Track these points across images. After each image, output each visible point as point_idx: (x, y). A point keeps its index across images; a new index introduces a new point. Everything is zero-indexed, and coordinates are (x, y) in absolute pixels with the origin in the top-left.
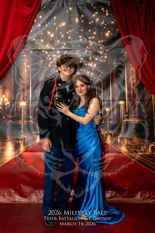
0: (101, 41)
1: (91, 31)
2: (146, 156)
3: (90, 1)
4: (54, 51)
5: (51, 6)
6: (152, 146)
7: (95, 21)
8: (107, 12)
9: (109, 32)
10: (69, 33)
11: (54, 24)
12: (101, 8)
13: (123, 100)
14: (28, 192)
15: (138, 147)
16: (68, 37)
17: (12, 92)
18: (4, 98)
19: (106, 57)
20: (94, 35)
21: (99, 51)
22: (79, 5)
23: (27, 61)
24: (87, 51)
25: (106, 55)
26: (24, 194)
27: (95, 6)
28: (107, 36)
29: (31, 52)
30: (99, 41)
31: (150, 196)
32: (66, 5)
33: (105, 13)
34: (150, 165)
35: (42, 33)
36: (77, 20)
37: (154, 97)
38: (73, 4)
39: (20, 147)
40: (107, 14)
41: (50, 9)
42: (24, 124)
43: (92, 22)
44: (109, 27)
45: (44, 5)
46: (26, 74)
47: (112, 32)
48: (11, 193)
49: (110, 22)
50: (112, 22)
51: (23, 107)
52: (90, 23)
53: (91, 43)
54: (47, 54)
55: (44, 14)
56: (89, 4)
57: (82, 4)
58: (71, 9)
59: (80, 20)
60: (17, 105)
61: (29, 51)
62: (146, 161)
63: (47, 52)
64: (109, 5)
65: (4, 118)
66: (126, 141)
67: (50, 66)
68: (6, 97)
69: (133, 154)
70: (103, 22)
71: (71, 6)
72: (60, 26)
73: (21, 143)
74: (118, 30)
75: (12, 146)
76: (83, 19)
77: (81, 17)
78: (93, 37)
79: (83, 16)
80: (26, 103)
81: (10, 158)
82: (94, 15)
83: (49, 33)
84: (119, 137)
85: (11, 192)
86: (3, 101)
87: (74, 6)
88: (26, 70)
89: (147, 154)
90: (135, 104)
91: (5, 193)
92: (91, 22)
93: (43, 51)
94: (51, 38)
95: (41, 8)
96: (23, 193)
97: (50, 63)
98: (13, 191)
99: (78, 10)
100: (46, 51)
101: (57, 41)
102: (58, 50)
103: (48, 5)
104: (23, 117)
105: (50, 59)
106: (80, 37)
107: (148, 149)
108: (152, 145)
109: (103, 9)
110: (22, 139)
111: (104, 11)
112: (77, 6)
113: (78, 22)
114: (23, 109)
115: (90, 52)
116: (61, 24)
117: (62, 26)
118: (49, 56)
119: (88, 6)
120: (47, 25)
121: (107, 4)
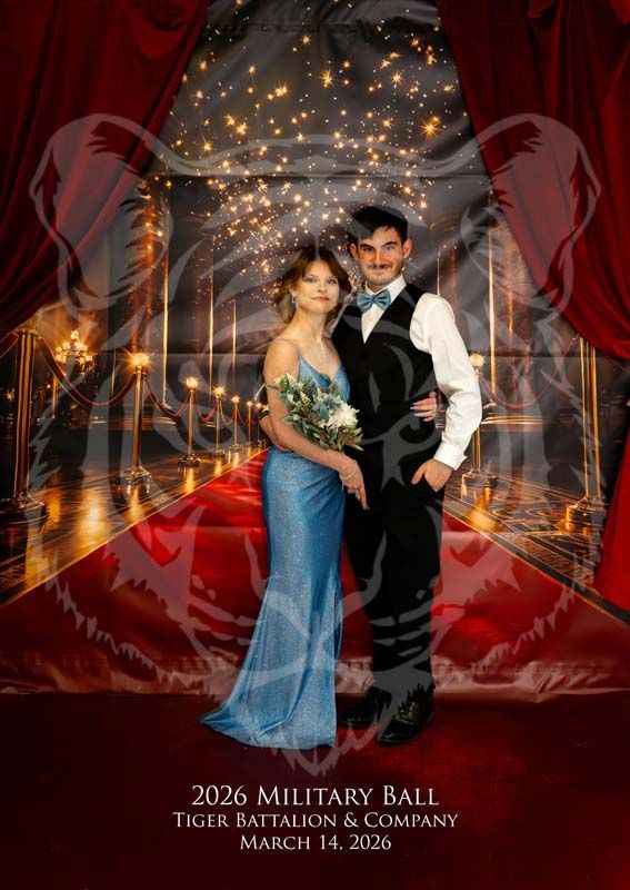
0: (408, 151)
1: (375, 115)
2: (555, 541)
3: (375, 17)
4: (247, 181)
5: (240, 27)
6: (575, 510)
7: (388, 82)
8: (430, 53)
9: (436, 119)
10: (301, 121)
11: (251, 90)
12: (411, 39)
13: (482, 354)
15: (527, 512)
16: (297, 136)
17: (103, 320)
18: (75, 340)
19: (423, 205)
20: (385, 131)
21: (401, 186)
22: (334, 28)
23: (153, 215)
24: (359, 182)
25: (424, 199)
27: (389, 32)
28: (429, 133)
29: (169, 184)
30: (403, 152)
31: (564, 680)
32: (291, 26)
33: (422, 57)
35: (207, 122)
36: (328, 79)
37: (585, 344)
38: (314, 25)
39: (128, 509)
40: (431, 59)
41: (239, 38)
42: (143, 429)
43: (380, 86)
44: (438, 106)
45: (217, 27)
46: (150, 258)
47: (446, 119)
48: (97, 665)
49: (440, 88)
50: (447, 89)
51: (139, 372)
52: (371, 89)
53: (376, 157)
54: (224, 192)
55: (214, 57)
56: (368, 24)
57: (345, 23)
58: (306, 40)
59: (337, 78)
60: (121, 366)
61: (163, 179)
62: (553, 559)
63: (222, 186)
64: (436, 29)
65: (74, 407)
66: (488, 490)
67: (232, 233)
68: (80, 336)
69: (513, 534)
70: (415, 85)
71: (309, 31)
72: (270, 97)
73: (132, 494)
74: (465, 114)
75: (101, 504)
76: (348, 73)
77: (341, 67)
78: (382, 138)
79: (347, 65)
80: (151, 359)
81: (93, 543)
82: (385, 64)
83: (231, 122)
84: (465, 478)
86: (73, 348)
87: (318, 31)
88: (150, 248)
89: (559, 537)
90: (520, 366)
91: (77, 664)
92: (375, 85)
93: (210, 182)
94: (238, 136)
95: (204, 35)
97: (233, 224)
99: (333, 43)
100: (220, 182)
101: (259, 149)
102: (260, 181)
103: (227, 26)
104: (141, 405)
105: (234, 209)
106: (338, 136)
107: (562, 521)
108: (575, 507)
109: (416, 42)
110: (136, 480)
111: (419, 49)
112: (330, 32)
113: (329, 85)
114: (139, 377)
115: (369, 186)
116: (273, 92)
117: (275, 98)
118: (230, 198)
119: (366, 31)
120: (223, 94)
121: (431, 27)
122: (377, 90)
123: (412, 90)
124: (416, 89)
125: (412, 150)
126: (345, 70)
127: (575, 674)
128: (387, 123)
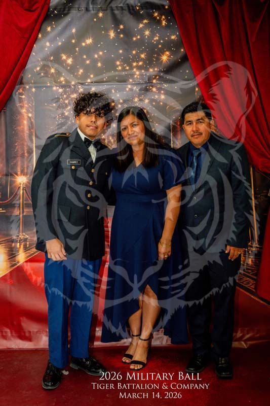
0: (154, 69)
1: (137, 53)
3: (135, 2)
4: (73, 87)
5: (67, 9)
7: (142, 35)
8: (164, 20)
9: (167, 53)
10: (99, 56)
11: (73, 41)
12: (154, 12)
14: (33, 332)
16: (98, 64)
17: (3, 160)
20: (142, 60)
21: (151, 88)
22: (115, 8)
23: (26, 106)
24: (129, 86)
25: (163, 94)
26: (27, 335)
27: (142, 9)
28: (164, 60)
29: (34, 90)
30: (151, 70)
31: (242, 336)
32: (93, 8)
33: (159, 22)
34: (243, 282)
35: (52, 58)
36: (112, 34)
38: (104, 7)
39: (18, 255)
40: (164, 23)
41: (66, 15)
42: (25, 214)
43: (139, 37)
44: (168, 46)
45: (55, 9)
46: (26, 128)
47: (172, 53)
48: (4, 334)
49: (169, 37)
50: (173, 37)
51: (22, 185)
52: (134, 39)
53: (138, 73)
54: (62, 93)
55: (54, 24)
56: (132, 6)
57: (120, 6)
58: (101, 15)
59: (117, 34)
60: (12, 182)
61: (31, 88)
63: (61, 90)
64: (167, 7)
67: (67, 114)
70: (157, 36)
71: (102, 10)
72: (84, 44)
73: (20, 247)
74: (182, 50)
75: (5, 253)
76: (123, 31)
77: (119, 28)
78: (141, 63)
80: (27, 179)
82: (141, 26)
83: (64, 57)
85: (4, 331)
87: (107, 10)
88: (25, 122)
92: (136, 37)
93: (55, 88)
94: (68, 65)
95: (49, 13)
96: (24, 332)
97: (66, 109)
98: (8, 331)
99: (114, 16)
100: (60, 88)
101: (79, 71)
102: (80, 87)
103: (61, 8)
104: (23, 202)
105: (67, 101)
106: (118, 63)
109: (156, 14)
110: (22, 240)
111: (158, 18)
112: (112, 10)
113: (113, 38)
114: (22, 188)
115: (135, 88)
116: (84, 42)
117: (86, 44)
118: (65, 96)
119: (131, 10)
120: (60, 44)
121: (163, 6)
122: (137, 39)
123: (155, 39)
124: (157, 38)
125: (156, 69)
126: (121, 30)
127: (248, 334)
128: (143, 56)
